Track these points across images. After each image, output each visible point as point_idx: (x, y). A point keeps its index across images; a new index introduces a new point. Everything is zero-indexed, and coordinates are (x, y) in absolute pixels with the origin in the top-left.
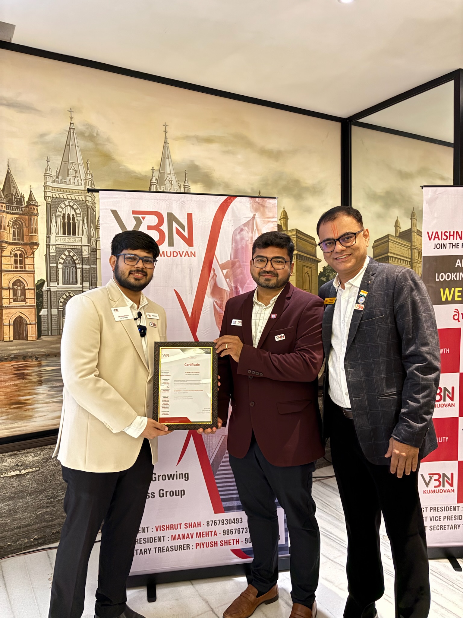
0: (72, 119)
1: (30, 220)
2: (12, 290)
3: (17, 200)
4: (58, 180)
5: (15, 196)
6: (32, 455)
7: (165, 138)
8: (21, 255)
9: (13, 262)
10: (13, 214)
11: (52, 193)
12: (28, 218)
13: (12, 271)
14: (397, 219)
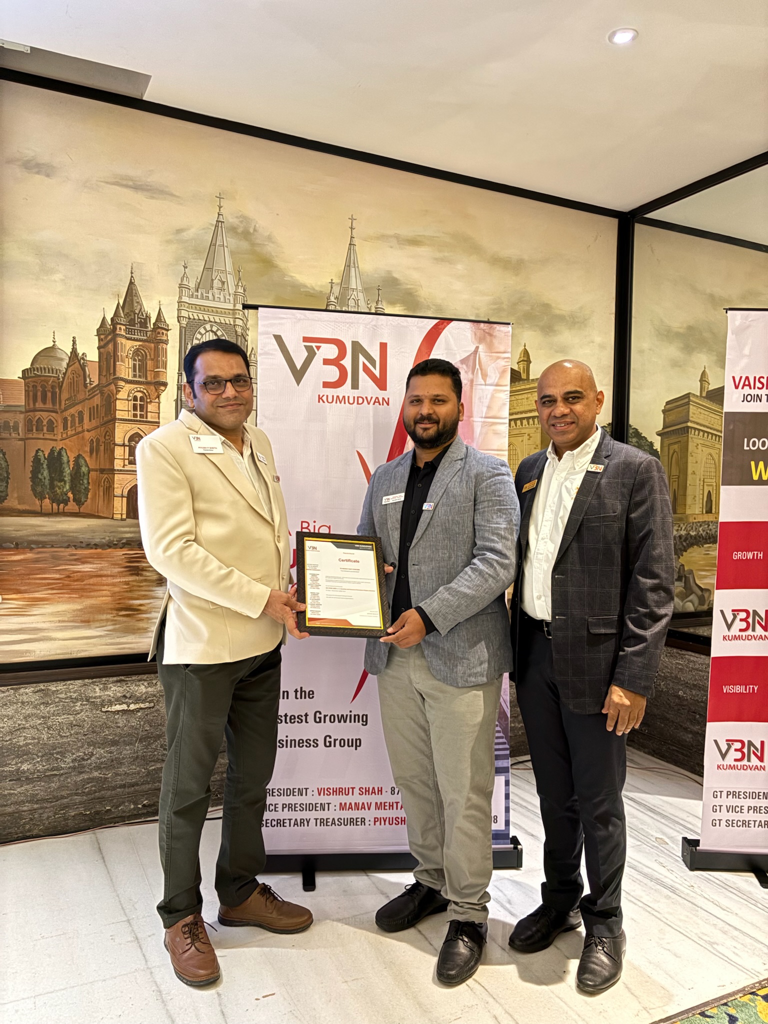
0: (221, 209)
1: (156, 349)
2: (128, 448)
3: (141, 321)
4: (197, 294)
5: (138, 315)
6: (146, 684)
7: (351, 237)
8: (142, 399)
9: (131, 408)
10: (134, 340)
11: (188, 311)
12: (155, 347)
13: (129, 420)
14: (704, 370)
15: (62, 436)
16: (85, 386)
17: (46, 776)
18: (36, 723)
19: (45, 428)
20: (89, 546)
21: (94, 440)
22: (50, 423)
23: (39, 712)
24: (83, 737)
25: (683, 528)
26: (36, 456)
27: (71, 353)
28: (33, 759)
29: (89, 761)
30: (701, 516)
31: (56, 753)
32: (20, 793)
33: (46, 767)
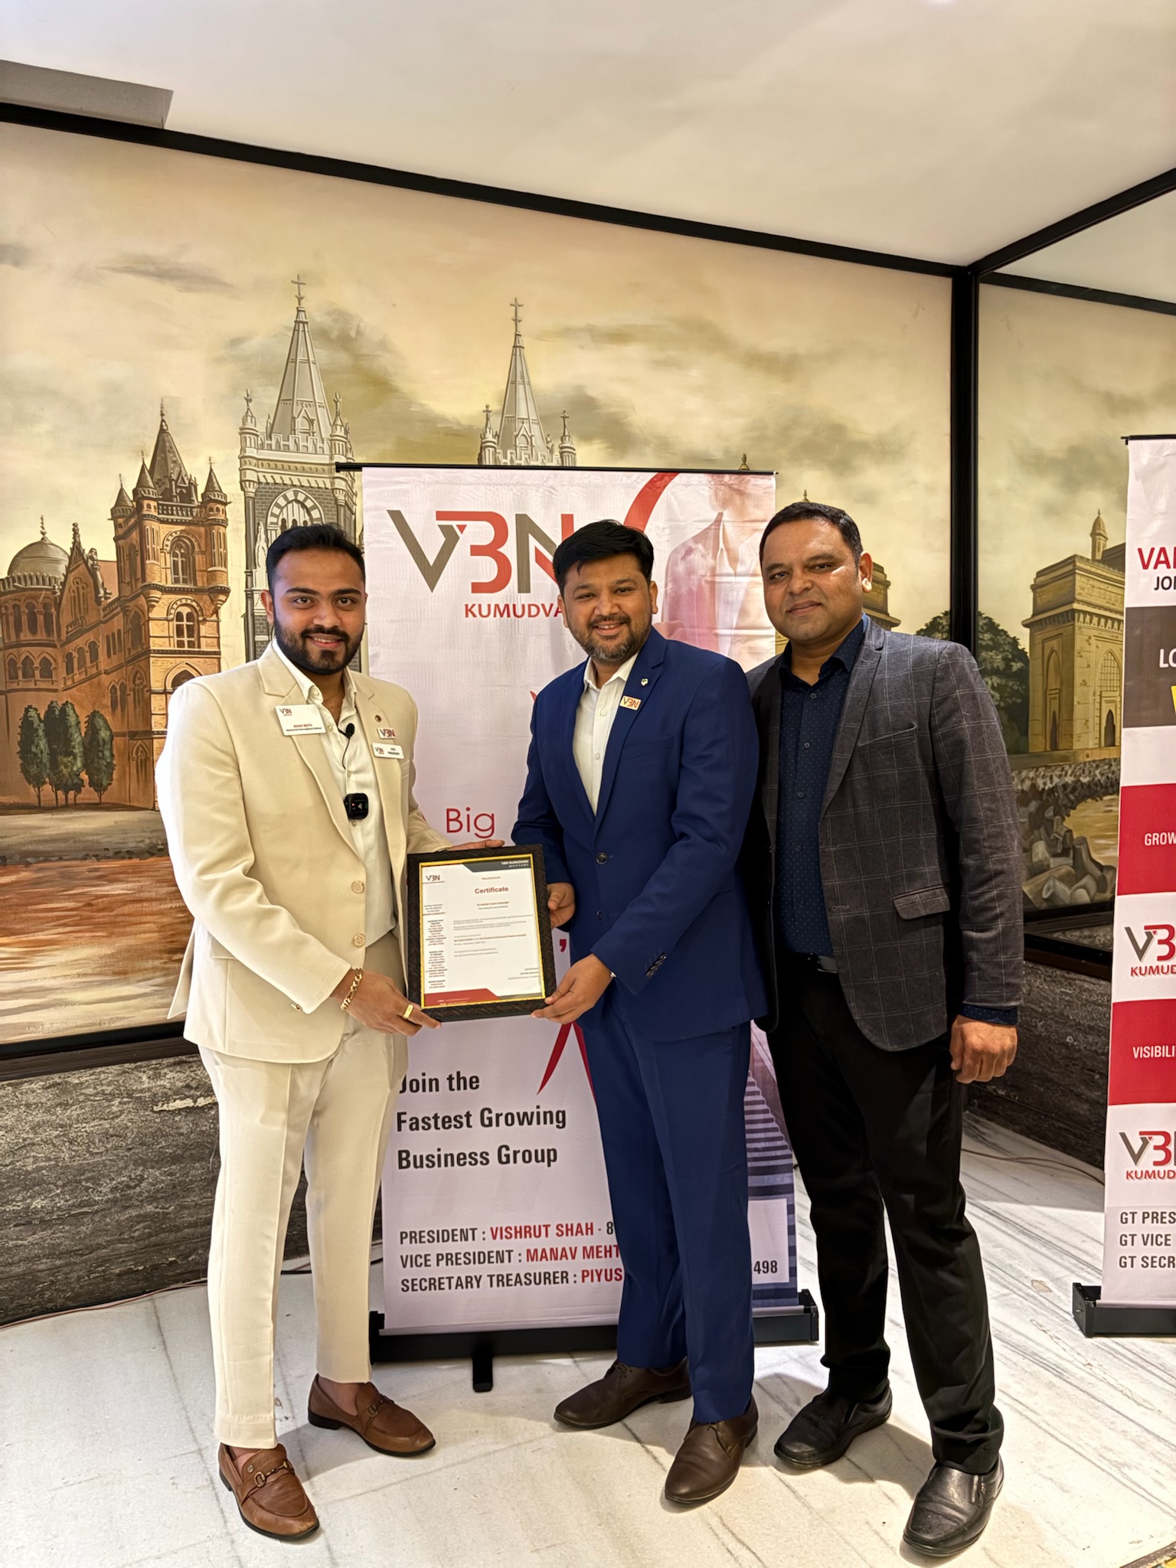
0: (302, 301)
1: (209, 536)
3: (181, 491)
4: (269, 442)
5: (176, 481)
7: (516, 335)
8: (190, 617)
9: (173, 632)
10: (173, 523)
11: (258, 472)
12: (206, 531)
13: (171, 652)
14: (1098, 517)
15: (65, 683)
16: (98, 601)
17: (71, 1216)
18: (50, 1135)
19: (37, 673)
20: (118, 855)
21: (118, 687)
22: (45, 663)
23: (54, 1118)
24: (126, 1153)
25: (1069, 773)
26: (26, 717)
27: (72, 550)
28: (50, 1191)
29: (138, 1189)
30: (1098, 751)
31: (84, 1180)
32: (32, 1244)
33: (70, 1202)
